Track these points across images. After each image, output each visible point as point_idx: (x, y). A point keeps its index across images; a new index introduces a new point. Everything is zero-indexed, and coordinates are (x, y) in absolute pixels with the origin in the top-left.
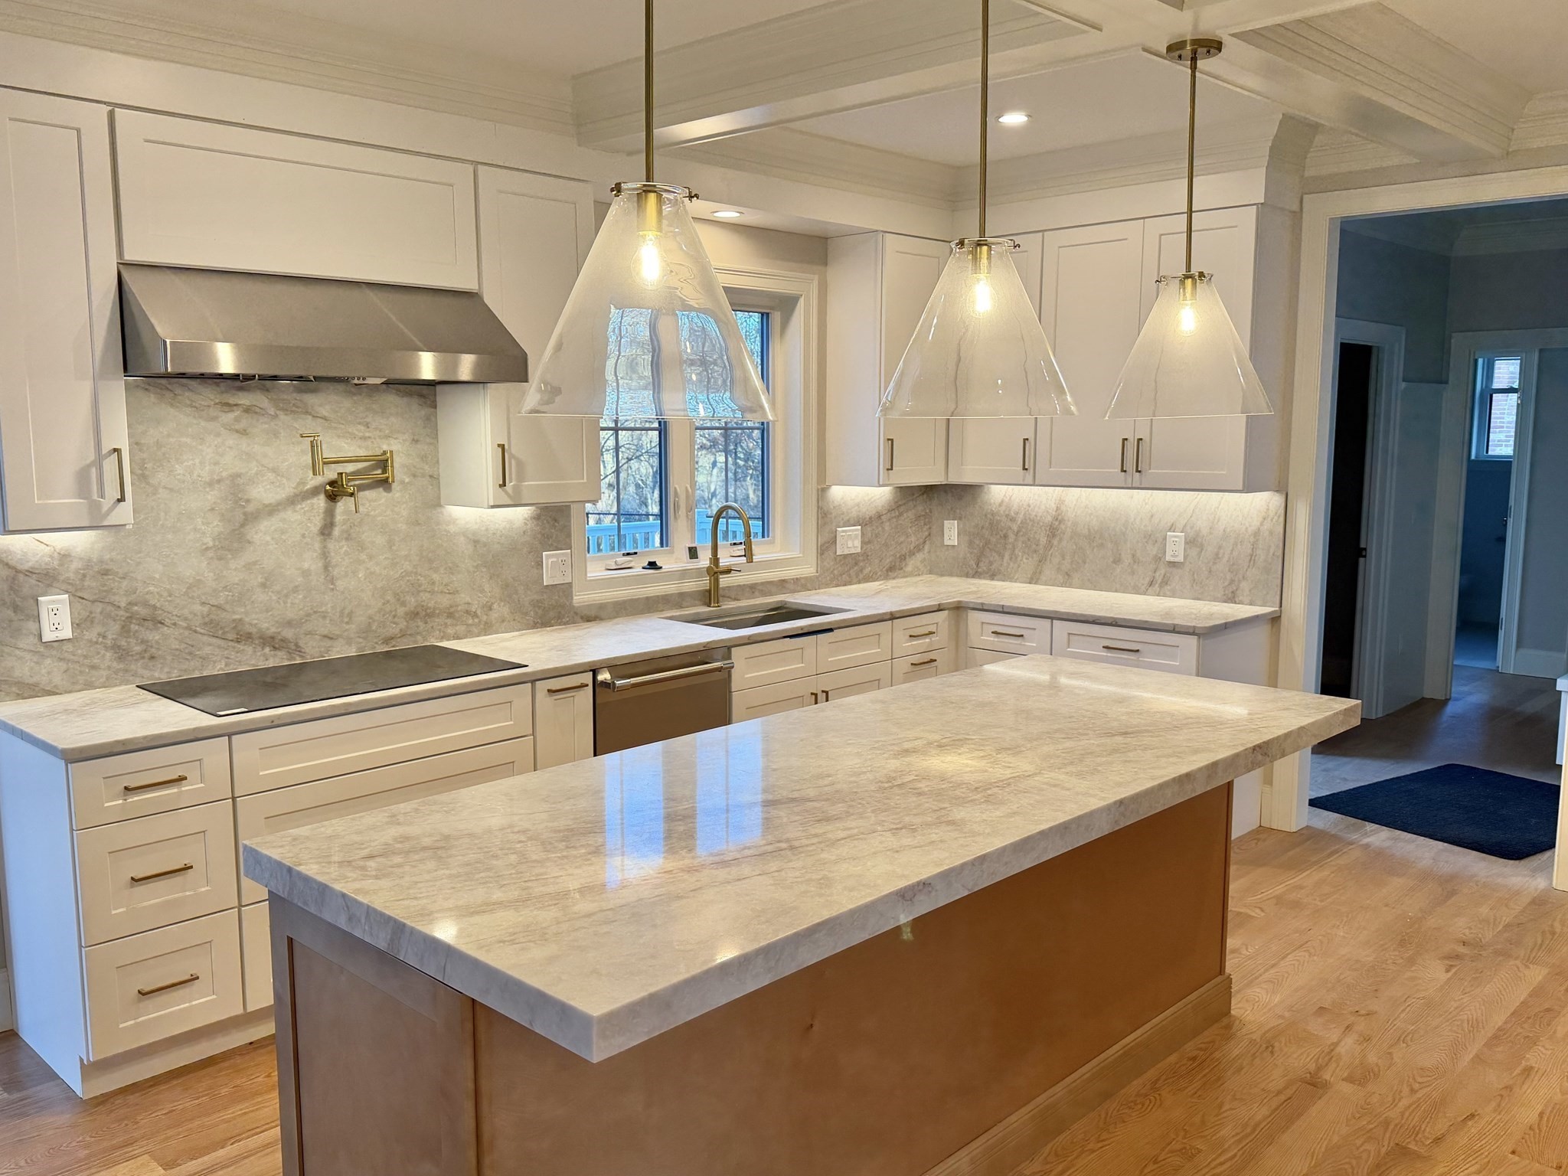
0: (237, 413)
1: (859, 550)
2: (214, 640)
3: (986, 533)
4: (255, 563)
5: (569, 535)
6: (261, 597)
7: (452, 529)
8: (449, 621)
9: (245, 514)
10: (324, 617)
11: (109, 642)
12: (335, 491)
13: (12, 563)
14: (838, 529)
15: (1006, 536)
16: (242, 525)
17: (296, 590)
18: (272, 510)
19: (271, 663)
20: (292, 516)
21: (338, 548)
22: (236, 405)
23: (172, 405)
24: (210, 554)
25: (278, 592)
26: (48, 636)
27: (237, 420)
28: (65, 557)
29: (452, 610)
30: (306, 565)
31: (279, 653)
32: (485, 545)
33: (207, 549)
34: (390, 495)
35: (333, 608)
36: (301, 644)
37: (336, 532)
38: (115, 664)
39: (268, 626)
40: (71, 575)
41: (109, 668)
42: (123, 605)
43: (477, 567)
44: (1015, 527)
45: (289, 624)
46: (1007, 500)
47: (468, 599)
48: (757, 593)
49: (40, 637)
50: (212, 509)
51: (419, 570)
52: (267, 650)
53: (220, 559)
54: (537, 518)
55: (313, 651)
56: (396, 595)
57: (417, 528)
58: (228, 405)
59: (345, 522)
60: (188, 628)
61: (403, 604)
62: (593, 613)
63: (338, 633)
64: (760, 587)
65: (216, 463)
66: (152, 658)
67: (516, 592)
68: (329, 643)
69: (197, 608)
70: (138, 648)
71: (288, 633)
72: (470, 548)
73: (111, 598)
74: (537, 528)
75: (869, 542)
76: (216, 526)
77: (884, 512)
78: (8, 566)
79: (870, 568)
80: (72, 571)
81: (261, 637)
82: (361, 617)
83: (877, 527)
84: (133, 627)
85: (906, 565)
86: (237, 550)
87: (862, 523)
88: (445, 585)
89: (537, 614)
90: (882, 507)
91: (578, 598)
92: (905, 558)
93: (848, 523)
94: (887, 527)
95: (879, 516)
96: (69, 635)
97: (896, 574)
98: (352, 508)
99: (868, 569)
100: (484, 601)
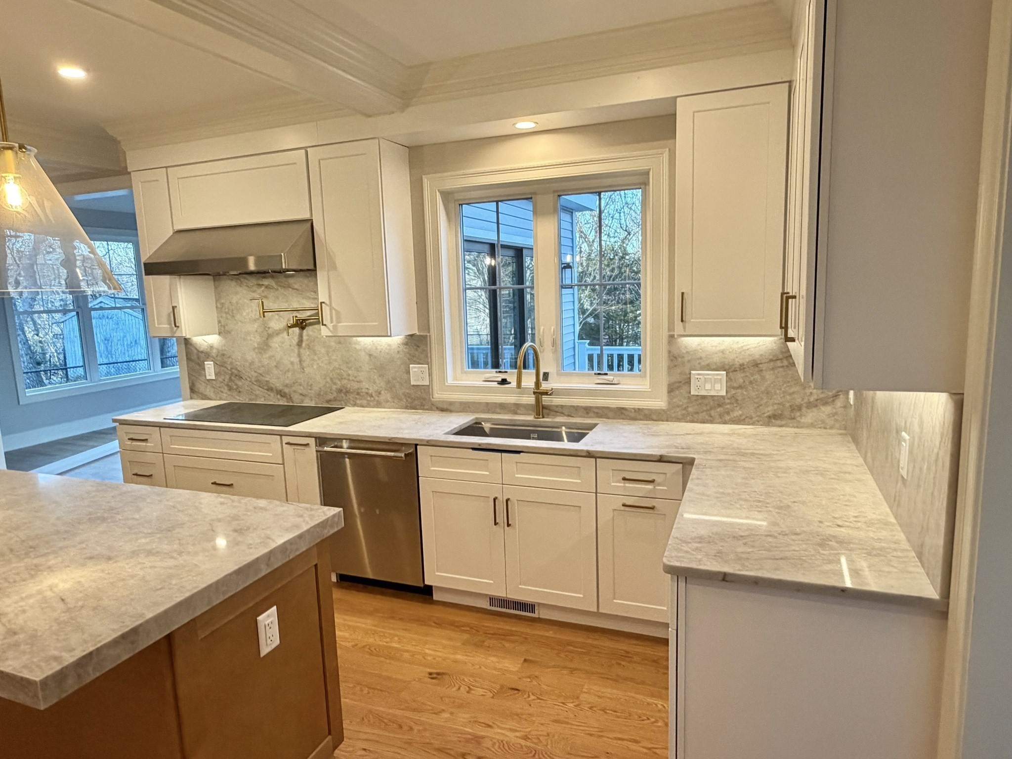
0: (263, 288)
1: (724, 393)
2: (261, 389)
4: (273, 356)
5: (429, 356)
6: (275, 372)
7: (358, 347)
8: (357, 396)
9: (268, 334)
10: (300, 385)
11: (226, 383)
12: (301, 324)
13: (198, 348)
14: (692, 372)
16: (267, 339)
17: (288, 371)
18: (278, 333)
19: (281, 403)
20: (287, 336)
21: (305, 353)
22: (263, 285)
23: (240, 286)
24: (256, 350)
25: (282, 371)
26: (208, 378)
27: (263, 291)
28: (211, 346)
29: (359, 391)
30: (292, 359)
31: (284, 399)
32: (375, 357)
33: (255, 348)
35: (304, 381)
36: (292, 396)
37: (304, 345)
38: (229, 393)
39: (279, 386)
40: (214, 355)
41: (226, 393)
42: (229, 368)
43: (371, 369)
45: (286, 386)
47: (367, 386)
49: (206, 377)
50: (256, 331)
51: (342, 367)
52: (279, 396)
53: (260, 353)
54: (406, 344)
55: (297, 401)
56: (331, 379)
58: (259, 285)
59: (307, 340)
60: (250, 382)
61: (335, 384)
62: (445, 407)
64: (596, 411)
66: (240, 392)
67: (394, 387)
68: (302, 398)
69: (253, 373)
70: (235, 387)
71: (286, 390)
72: (367, 357)
73: (226, 365)
74: (407, 350)
75: (740, 387)
76: (258, 339)
77: (764, 361)
78: (196, 349)
79: (740, 412)
80: (214, 353)
81: (277, 390)
82: (316, 388)
83: (752, 375)
84: (233, 378)
85: (801, 416)
86: (266, 350)
87: (730, 369)
88: (355, 377)
89: (407, 401)
90: (761, 355)
91: (438, 395)
92: (800, 408)
93: (708, 367)
94: (769, 376)
95: (756, 364)
96: (214, 378)
97: (783, 423)
98: (311, 333)
99: (737, 413)
100: (376, 388)
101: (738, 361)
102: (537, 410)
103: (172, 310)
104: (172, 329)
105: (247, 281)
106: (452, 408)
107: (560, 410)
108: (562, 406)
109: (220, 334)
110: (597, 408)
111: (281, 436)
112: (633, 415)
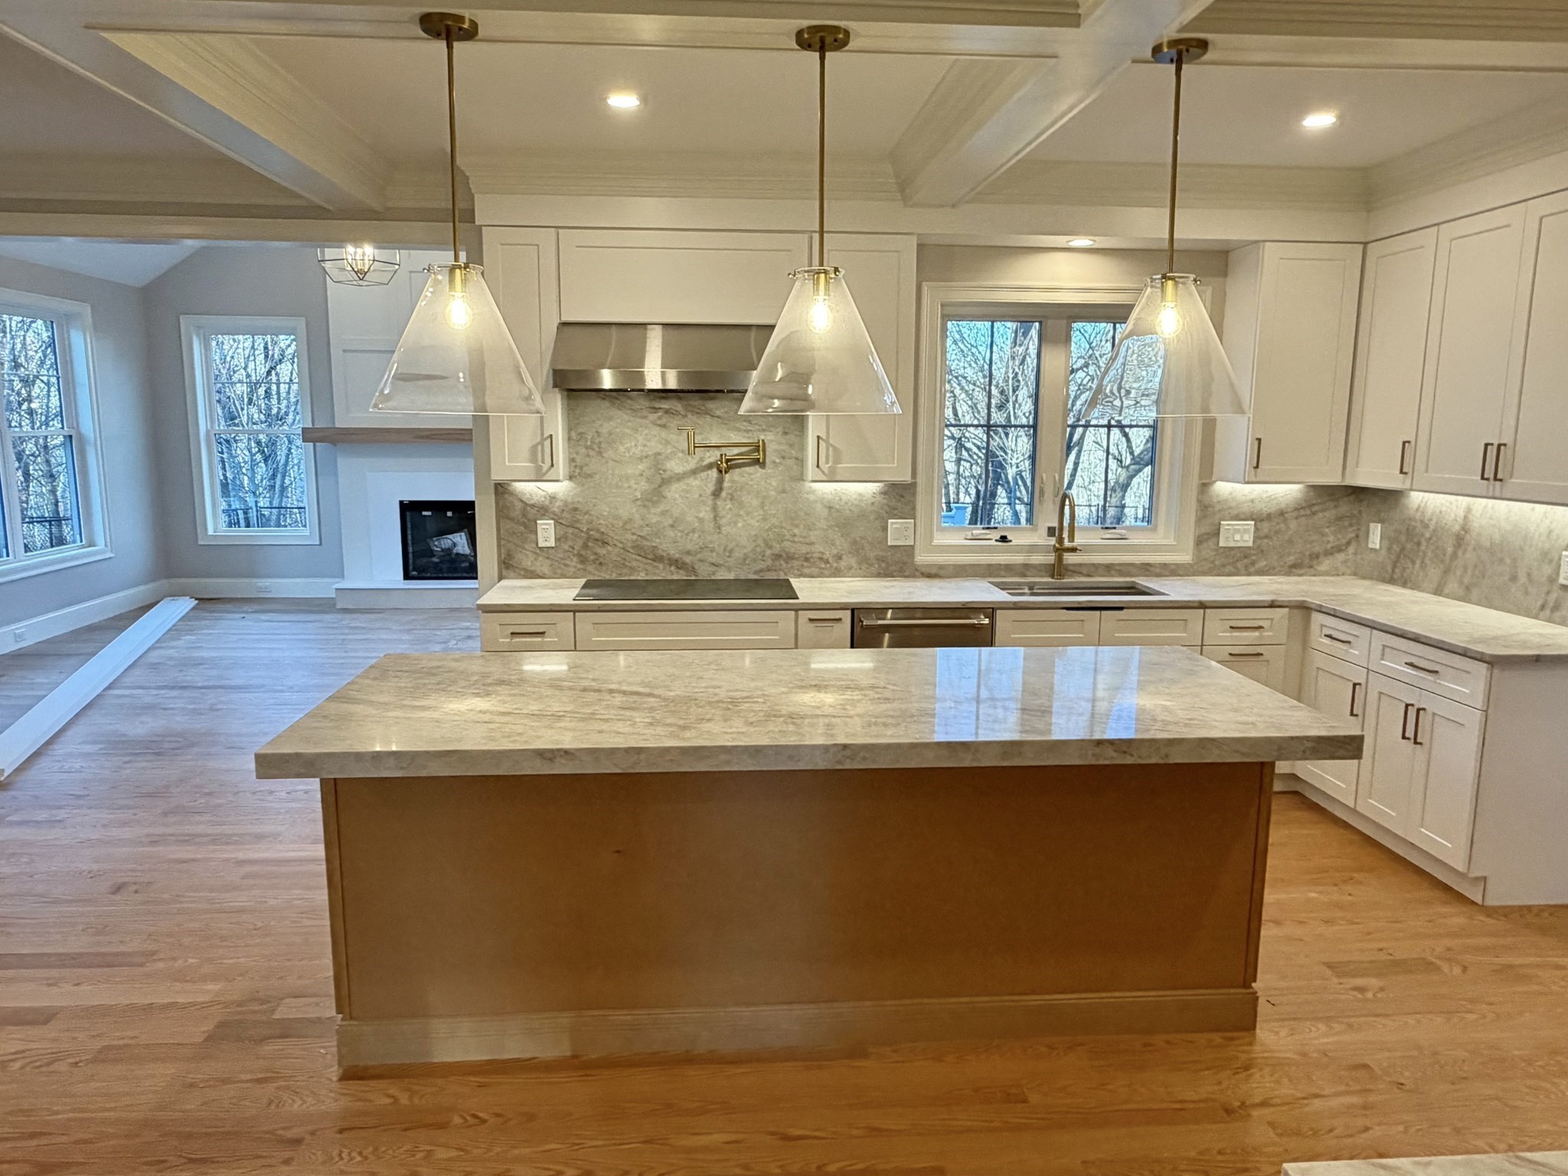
0: (660, 414)
1: (1250, 544)
2: (639, 558)
3: (1403, 538)
4: (667, 511)
5: (914, 509)
6: (671, 533)
7: (812, 497)
8: (805, 564)
9: (663, 479)
10: (712, 551)
11: (575, 552)
12: (726, 466)
13: (525, 500)
14: (1222, 522)
15: (1419, 544)
16: (660, 486)
17: (693, 531)
18: (679, 478)
19: (675, 577)
20: (694, 482)
21: (725, 505)
22: (660, 409)
24: (639, 503)
25: (682, 532)
26: (541, 544)
27: (660, 418)
28: (553, 498)
29: (808, 556)
30: (701, 515)
31: (681, 572)
32: (838, 511)
33: (637, 500)
34: (764, 471)
35: (719, 546)
36: (696, 567)
37: (724, 494)
38: (579, 566)
39: (674, 553)
40: (556, 510)
41: (575, 567)
42: (585, 530)
43: (830, 526)
44: (1428, 535)
45: (688, 553)
46: (1423, 505)
47: (821, 549)
48: (1113, 572)
49: (537, 544)
50: (641, 475)
51: (784, 525)
52: (673, 568)
53: (645, 506)
54: (884, 493)
55: (704, 572)
56: (765, 541)
57: (784, 495)
58: (655, 408)
59: (730, 488)
60: (624, 549)
61: (770, 547)
62: (933, 571)
63: (721, 562)
64: (1117, 568)
65: (645, 446)
66: (601, 564)
67: (863, 548)
68: (714, 569)
69: (629, 536)
70: (592, 557)
71: (688, 559)
72: (826, 512)
73: (578, 525)
74: (885, 501)
75: (1266, 537)
76: (644, 485)
77: (1289, 510)
78: (522, 501)
79: (1265, 563)
80: (556, 507)
81: (669, 559)
82: (738, 554)
83: (1278, 524)
84: (590, 544)
85: (1318, 564)
86: (656, 502)
87: (1258, 518)
88: (804, 537)
89: (880, 566)
90: (1287, 504)
91: (921, 558)
92: (1317, 557)
93: (1237, 518)
94: (1293, 525)
95: (1282, 513)
96: (553, 545)
97: (1302, 572)
98: (736, 478)
99: (1262, 564)
100: (835, 552)
101: (1266, 510)
102: (1057, 569)
103: (543, 440)
104: (539, 469)
105: (629, 401)
106: (942, 573)
107: (1077, 569)
108: (1080, 565)
109: (571, 478)
110: (1120, 565)
111: (796, 610)
112: (1158, 570)
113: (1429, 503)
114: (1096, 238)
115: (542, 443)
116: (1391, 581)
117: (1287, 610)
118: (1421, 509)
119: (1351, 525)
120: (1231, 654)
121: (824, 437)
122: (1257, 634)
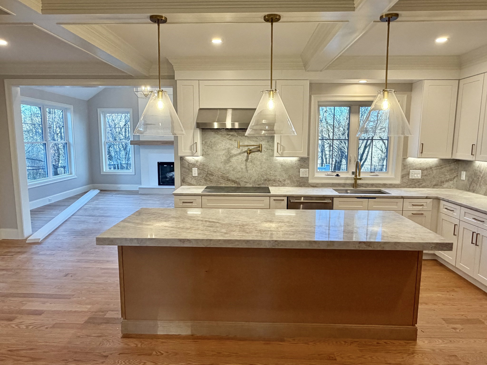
0: (230, 136)
1: (420, 178)
2: (222, 180)
3: (473, 176)
4: (231, 166)
5: (308, 165)
6: (232, 172)
7: (276, 162)
8: (274, 182)
9: (230, 156)
10: (245, 178)
11: (204, 178)
12: (250, 152)
13: (189, 162)
14: (410, 171)
15: (478, 178)
16: (229, 158)
17: (239, 172)
18: (235, 155)
19: (234, 186)
20: (240, 157)
21: (249, 164)
22: (230, 134)
23: (217, 134)
24: (223, 163)
25: (236, 172)
26: (193, 175)
27: (229, 137)
28: (197, 161)
30: (242, 167)
31: (235, 184)
32: (284, 166)
33: (222, 162)
34: (261, 153)
35: (247, 176)
36: (240, 183)
37: (249, 160)
38: (205, 182)
39: (233, 178)
40: (198, 165)
41: (203, 182)
42: (206, 171)
43: (282, 171)
44: (482, 176)
45: (238, 178)
46: (480, 166)
48: (374, 186)
49: (192, 175)
50: (224, 154)
51: (267, 170)
52: (233, 183)
53: (225, 164)
54: (299, 160)
55: (242, 185)
56: (261, 175)
57: (267, 161)
58: (228, 134)
59: (251, 159)
60: (218, 177)
61: (263, 177)
62: (315, 185)
63: (248, 181)
64: (375, 185)
65: (225, 146)
66: (211, 181)
67: (292, 178)
68: (246, 183)
69: (220, 173)
70: (209, 179)
71: (237, 180)
72: (280, 166)
73: (205, 170)
74: (299, 163)
75: (425, 176)
76: (224, 158)
77: (433, 167)
78: (188, 162)
79: (425, 184)
80: (198, 164)
81: (232, 180)
82: (253, 179)
83: (429, 172)
84: (208, 175)
85: (443, 185)
86: (229, 163)
87: (423, 170)
88: (274, 174)
89: (297, 183)
90: (433, 165)
91: (310, 181)
92: (443, 182)
93: (416, 169)
94: (435, 172)
95: (431, 168)
96: (197, 176)
97: (438, 187)
98: (253, 156)
99: (424, 184)
100: (283, 179)
101: (425, 167)
102: (355, 185)
103: (194, 144)
104: (192, 152)
105: (220, 132)
106: (317, 186)
107: (362, 185)
108: (363, 184)
109: (203, 155)
110: (376, 184)
111: (270, 197)
112: (388, 186)
113: (482, 165)
114: (367, 80)
115: (193, 145)
116: (469, 191)
117: (432, 199)
118: (479, 167)
119: (455, 172)
120: (412, 214)
121: (280, 143)
122: (421, 207)
